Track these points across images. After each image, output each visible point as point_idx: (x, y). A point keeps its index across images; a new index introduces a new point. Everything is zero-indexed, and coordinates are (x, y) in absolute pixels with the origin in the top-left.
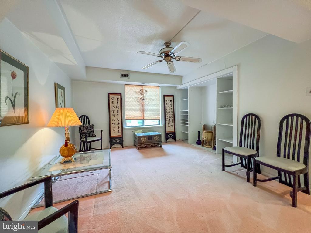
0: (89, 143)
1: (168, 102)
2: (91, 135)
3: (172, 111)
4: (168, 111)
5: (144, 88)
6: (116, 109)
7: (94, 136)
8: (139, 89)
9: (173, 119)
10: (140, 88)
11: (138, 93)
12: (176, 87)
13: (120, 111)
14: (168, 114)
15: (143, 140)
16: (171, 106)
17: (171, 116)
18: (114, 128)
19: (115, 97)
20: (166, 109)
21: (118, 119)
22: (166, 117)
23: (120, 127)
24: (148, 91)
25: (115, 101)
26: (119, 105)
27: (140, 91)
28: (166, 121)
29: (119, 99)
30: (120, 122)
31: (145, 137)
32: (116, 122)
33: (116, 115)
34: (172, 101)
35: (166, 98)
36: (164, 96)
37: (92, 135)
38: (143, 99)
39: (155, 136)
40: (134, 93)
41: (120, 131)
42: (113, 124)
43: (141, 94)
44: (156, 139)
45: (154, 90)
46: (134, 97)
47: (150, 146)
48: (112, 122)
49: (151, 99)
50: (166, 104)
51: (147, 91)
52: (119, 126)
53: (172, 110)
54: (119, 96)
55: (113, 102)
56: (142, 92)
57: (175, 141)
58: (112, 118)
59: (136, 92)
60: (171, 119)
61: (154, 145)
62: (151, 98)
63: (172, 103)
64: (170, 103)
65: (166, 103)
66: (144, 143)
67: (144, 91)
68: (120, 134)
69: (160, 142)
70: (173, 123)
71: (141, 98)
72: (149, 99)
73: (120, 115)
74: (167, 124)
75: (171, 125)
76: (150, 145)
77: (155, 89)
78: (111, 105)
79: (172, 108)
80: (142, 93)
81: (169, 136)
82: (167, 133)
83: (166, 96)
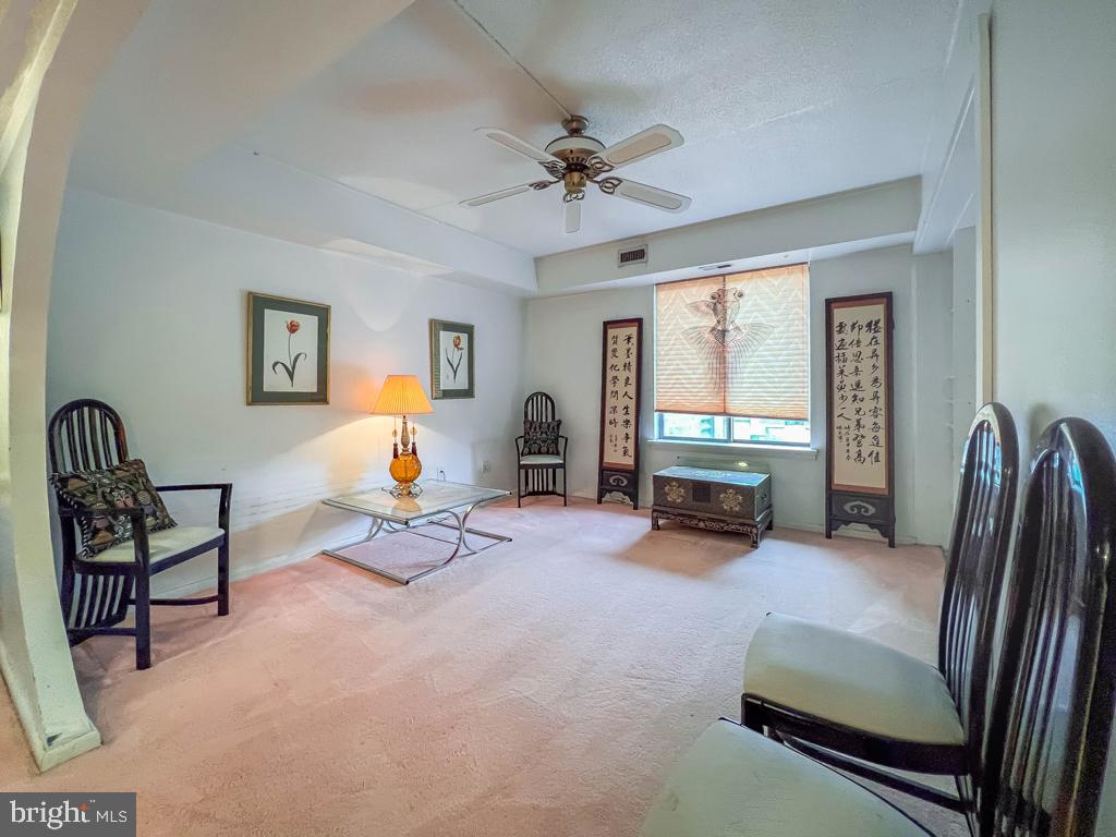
0: (550, 470)
1: (849, 336)
3: (876, 380)
4: (850, 381)
5: (729, 286)
6: (622, 375)
7: (552, 454)
8: (704, 293)
9: (881, 421)
10: (714, 288)
11: (704, 308)
12: (910, 245)
13: (633, 381)
14: (849, 394)
15: (675, 496)
16: (875, 354)
17: (867, 405)
18: (613, 439)
19: (622, 332)
20: (836, 370)
21: (626, 408)
22: (837, 412)
23: (632, 435)
24: (746, 292)
25: (622, 346)
26: (633, 359)
27: (713, 298)
28: (836, 431)
29: (634, 340)
30: (632, 418)
31: (681, 482)
32: (620, 417)
33: (621, 394)
34: (881, 324)
35: (840, 315)
36: (830, 304)
37: (548, 450)
38: (724, 332)
39: (725, 487)
40: (686, 310)
42: (611, 423)
43: (715, 310)
44: (730, 503)
45: (776, 283)
46: (686, 327)
47: (702, 525)
48: (609, 417)
49: (760, 325)
50: (836, 343)
51: (741, 295)
52: (627, 431)
53: (881, 374)
54: (633, 331)
55: (615, 350)
56: (718, 303)
57: (892, 545)
58: (610, 402)
59: (695, 307)
60: (868, 421)
61: (716, 526)
62: (763, 320)
63: (881, 336)
64: (866, 336)
65: (837, 338)
66: (673, 505)
67: (730, 297)
70: (882, 441)
71: (713, 329)
72: (753, 325)
73: (634, 396)
74: (839, 447)
75: (865, 454)
76: (700, 520)
77: (780, 279)
78: (610, 362)
79: (881, 362)
80: (719, 306)
81: (847, 507)
82: (839, 492)
83: (837, 304)
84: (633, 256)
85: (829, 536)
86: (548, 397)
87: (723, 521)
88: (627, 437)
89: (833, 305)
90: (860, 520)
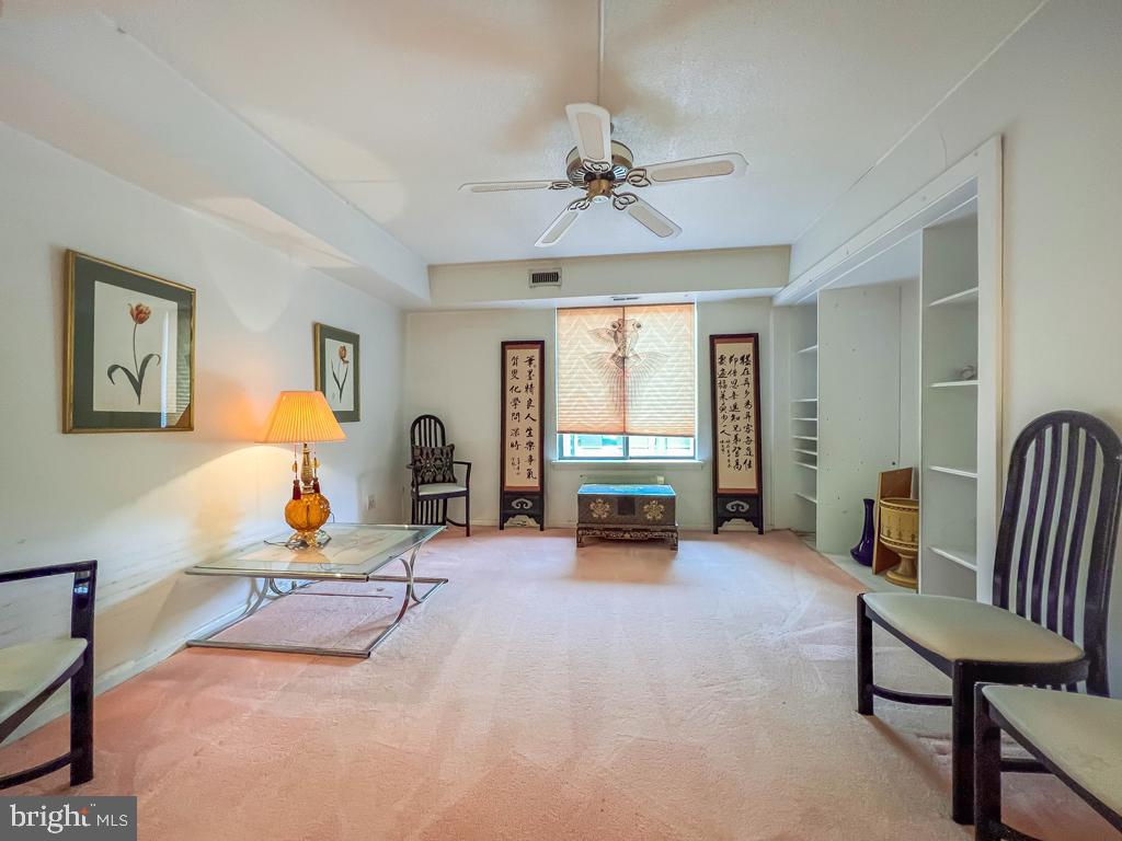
0: (441, 501)
1: (728, 366)
2: (439, 478)
3: (748, 403)
4: (729, 403)
5: (629, 317)
6: (524, 397)
7: (449, 481)
8: (606, 321)
9: (752, 435)
10: (614, 317)
11: (605, 335)
12: (771, 298)
13: (536, 403)
14: (729, 414)
15: (600, 512)
16: (747, 383)
17: (742, 423)
18: (516, 461)
19: (523, 354)
20: (719, 395)
21: (529, 430)
22: (720, 429)
23: (536, 457)
24: (644, 324)
25: (523, 368)
26: (536, 381)
27: (614, 327)
28: (720, 445)
29: (536, 362)
30: (536, 439)
31: (606, 499)
32: (523, 439)
33: (523, 416)
34: (751, 358)
35: (721, 348)
36: (714, 339)
37: (444, 478)
38: (624, 358)
39: (647, 500)
40: (588, 337)
41: (536, 473)
42: (512, 446)
43: (615, 337)
44: (653, 513)
45: (669, 318)
46: (588, 352)
47: (627, 536)
48: (510, 439)
49: (656, 354)
50: (719, 372)
51: (639, 326)
52: (531, 453)
53: (751, 397)
54: (535, 353)
55: (515, 372)
56: (618, 330)
57: (761, 532)
58: (511, 424)
59: (597, 334)
60: (742, 435)
61: (640, 535)
62: (657, 349)
63: (751, 368)
64: (740, 368)
65: (719, 368)
66: (600, 521)
67: (629, 327)
68: (534, 483)
69: (669, 527)
70: (753, 453)
71: (614, 355)
72: (650, 354)
73: (537, 417)
74: (722, 457)
75: (741, 463)
76: (625, 532)
77: (673, 314)
78: (510, 383)
79: (751, 389)
80: (619, 335)
81: (729, 506)
82: (722, 495)
83: (719, 340)
84: (545, 277)
85: (716, 532)
86: (437, 421)
87: (646, 530)
88: (531, 459)
89: (716, 341)
90: (737, 515)
